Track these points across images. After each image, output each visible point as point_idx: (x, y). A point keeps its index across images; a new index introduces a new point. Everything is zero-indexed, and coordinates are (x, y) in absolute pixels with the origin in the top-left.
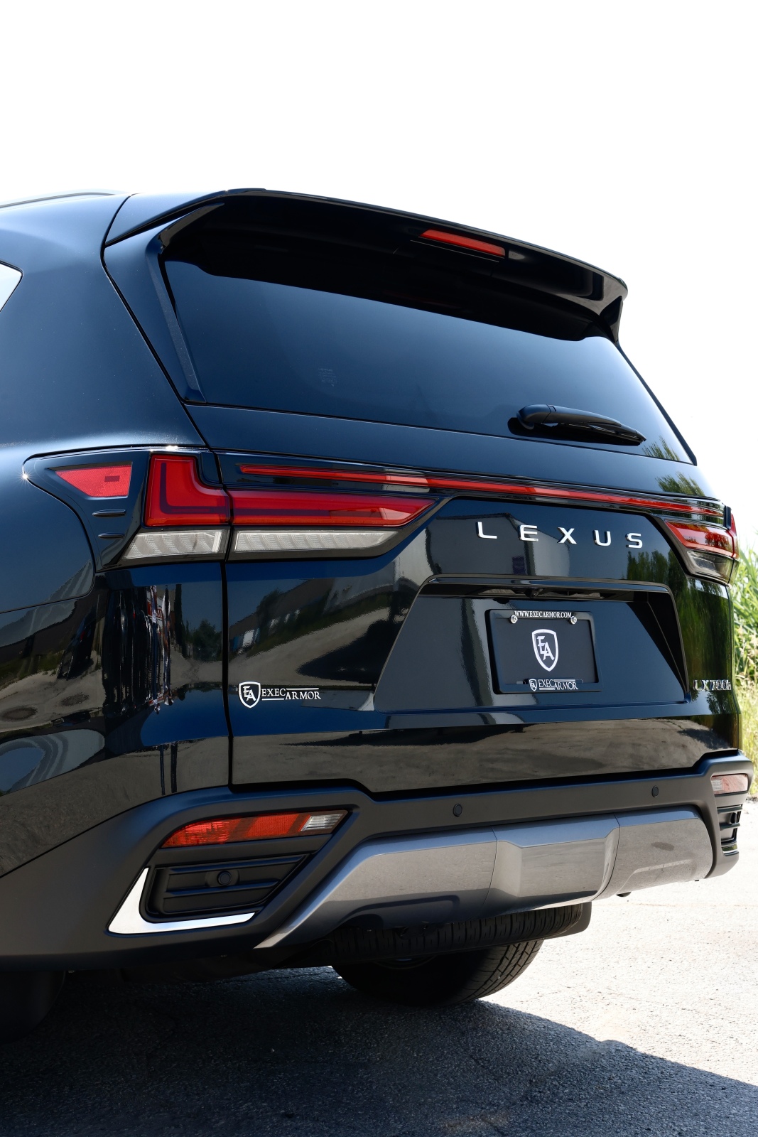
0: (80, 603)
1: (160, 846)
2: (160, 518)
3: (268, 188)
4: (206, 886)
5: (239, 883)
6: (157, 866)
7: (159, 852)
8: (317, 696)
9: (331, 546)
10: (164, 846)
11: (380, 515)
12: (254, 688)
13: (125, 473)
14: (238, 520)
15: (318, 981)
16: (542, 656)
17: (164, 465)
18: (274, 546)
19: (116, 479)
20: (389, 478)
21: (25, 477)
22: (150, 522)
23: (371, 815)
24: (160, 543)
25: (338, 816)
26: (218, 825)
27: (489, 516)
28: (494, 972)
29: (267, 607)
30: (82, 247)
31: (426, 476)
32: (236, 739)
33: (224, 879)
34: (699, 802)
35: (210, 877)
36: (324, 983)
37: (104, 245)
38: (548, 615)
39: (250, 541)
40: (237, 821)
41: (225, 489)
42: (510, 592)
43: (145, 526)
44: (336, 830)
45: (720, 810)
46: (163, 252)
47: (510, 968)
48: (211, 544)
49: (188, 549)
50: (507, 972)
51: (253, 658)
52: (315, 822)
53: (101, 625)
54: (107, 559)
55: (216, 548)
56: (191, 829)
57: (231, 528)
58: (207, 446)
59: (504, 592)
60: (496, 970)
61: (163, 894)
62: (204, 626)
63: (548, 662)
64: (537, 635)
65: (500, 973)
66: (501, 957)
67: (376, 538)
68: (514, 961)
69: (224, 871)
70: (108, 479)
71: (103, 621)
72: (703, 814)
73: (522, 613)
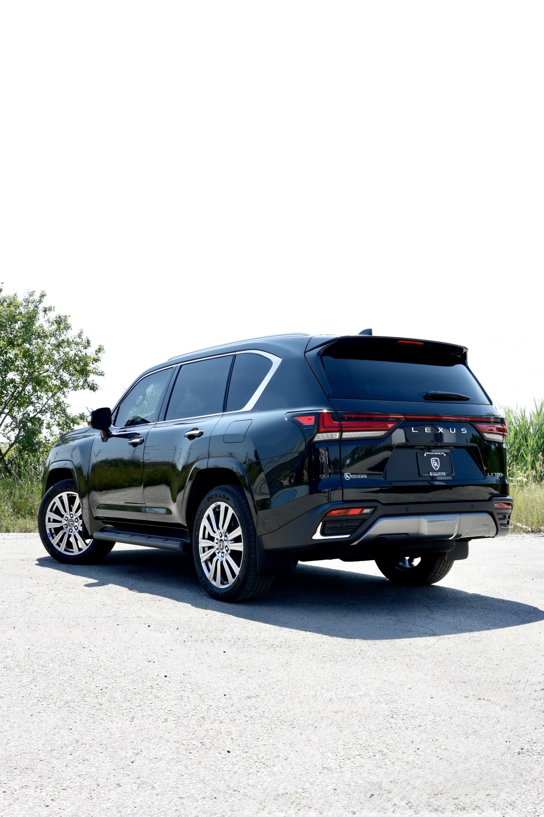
0: (301, 453)
1: (325, 516)
2: (322, 429)
3: (350, 335)
4: (337, 527)
5: (346, 527)
6: (324, 521)
7: (325, 518)
8: (366, 477)
9: (368, 436)
11: (388, 427)
12: (349, 475)
13: (313, 418)
14: (343, 429)
16: (434, 466)
17: (323, 416)
18: (353, 436)
19: (311, 419)
20: (390, 416)
21: (286, 419)
22: (320, 431)
23: (382, 510)
24: (323, 436)
25: (373, 509)
26: (340, 511)
27: (415, 426)
29: (354, 452)
30: (298, 352)
31: (403, 415)
32: (344, 490)
33: (342, 525)
34: (489, 510)
35: (338, 525)
37: (305, 352)
38: (436, 453)
39: (346, 435)
40: (345, 510)
41: (340, 421)
42: (424, 447)
43: (319, 432)
44: (372, 513)
45: (498, 514)
46: (321, 355)
47: (441, 572)
48: (336, 436)
49: (330, 438)
50: (440, 573)
51: (349, 468)
52: (366, 511)
53: (307, 460)
54: (309, 440)
55: (337, 437)
56: (333, 512)
57: (341, 432)
58: (334, 410)
59: (421, 447)
61: (326, 529)
62: (336, 459)
63: (436, 467)
64: (433, 460)
67: (382, 433)
68: (443, 569)
69: (342, 523)
70: (308, 419)
71: (307, 458)
72: (491, 514)
73: (427, 453)
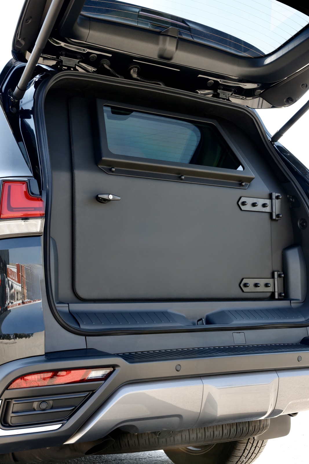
1: (7, 388)
2: (6, 214)
4: (33, 410)
5: (52, 408)
6: (6, 399)
7: (6, 392)
10: (10, 388)
15: (160, 460)
17: (10, 186)
22: (2, 216)
23: (125, 371)
24: (9, 227)
25: (106, 371)
28: (241, 457)
33: (44, 406)
35: (36, 405)
36: (163, 461)
43: (0, 219)
44: (107, 378)
50: (248, 457)
52: (93, 375)
60: (242, 456)
61: (10, 414)
65: (245, 457)
66: (243, 449)
68: (252, 451)
69: (44, 401)
